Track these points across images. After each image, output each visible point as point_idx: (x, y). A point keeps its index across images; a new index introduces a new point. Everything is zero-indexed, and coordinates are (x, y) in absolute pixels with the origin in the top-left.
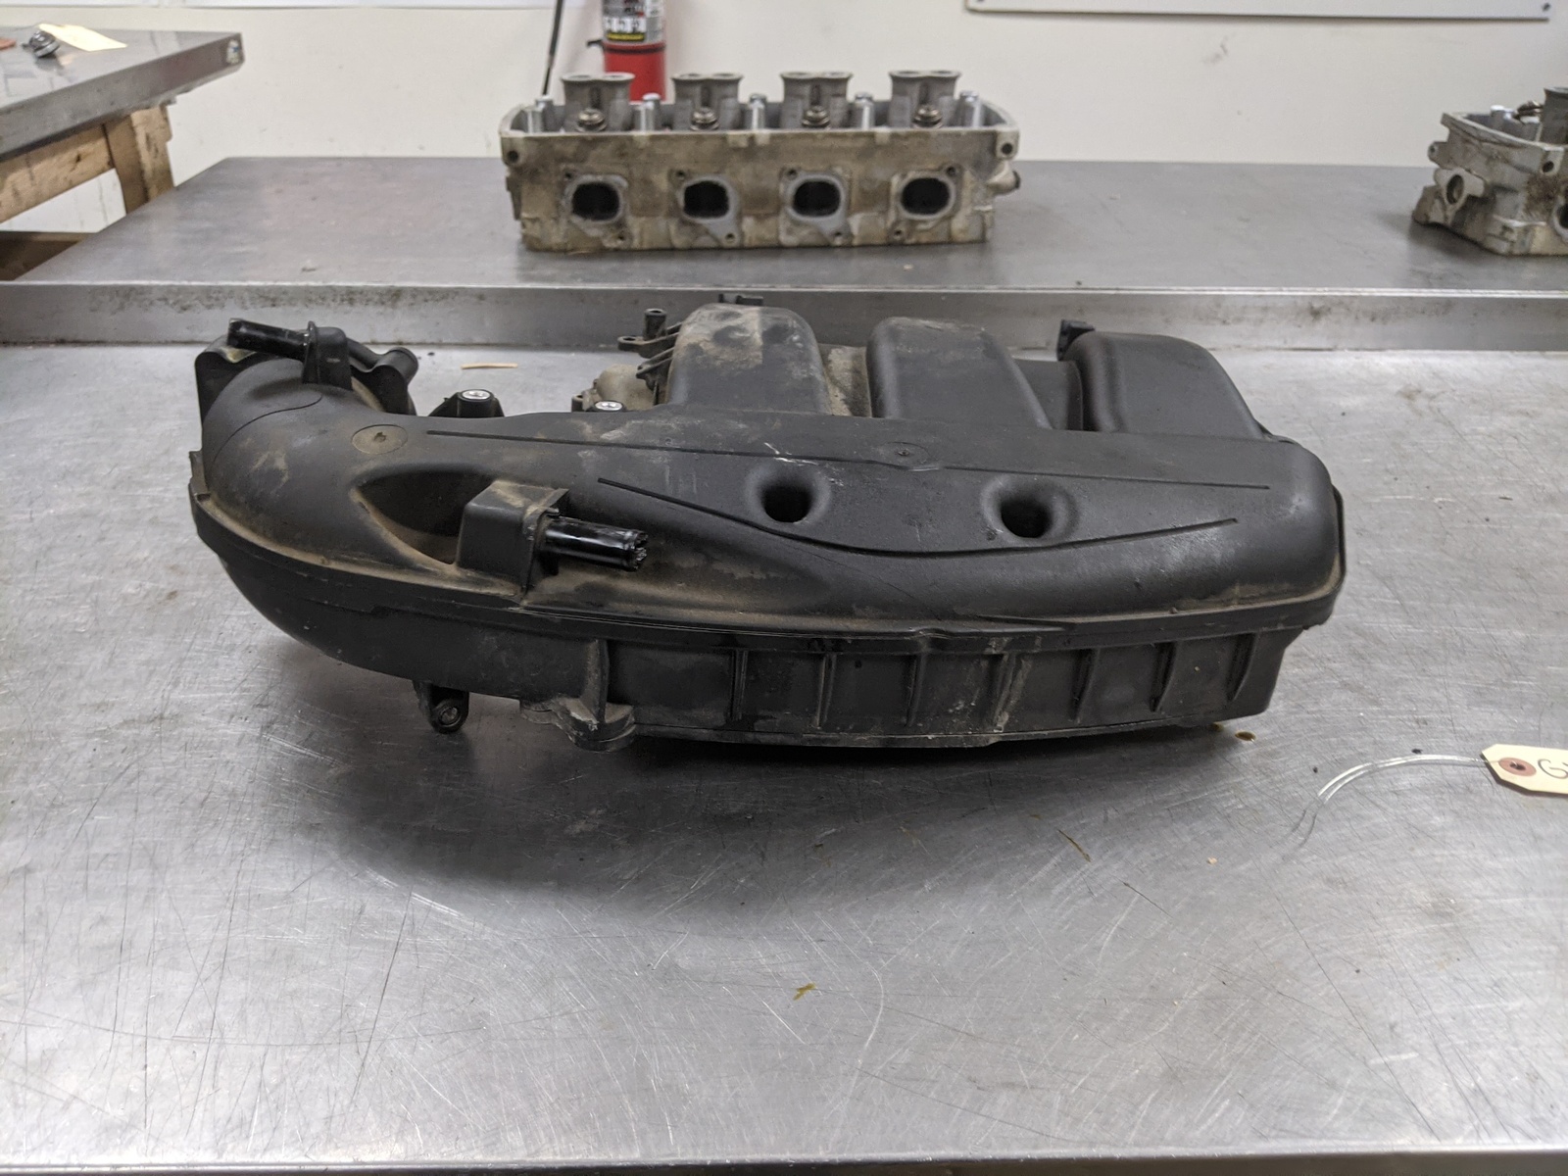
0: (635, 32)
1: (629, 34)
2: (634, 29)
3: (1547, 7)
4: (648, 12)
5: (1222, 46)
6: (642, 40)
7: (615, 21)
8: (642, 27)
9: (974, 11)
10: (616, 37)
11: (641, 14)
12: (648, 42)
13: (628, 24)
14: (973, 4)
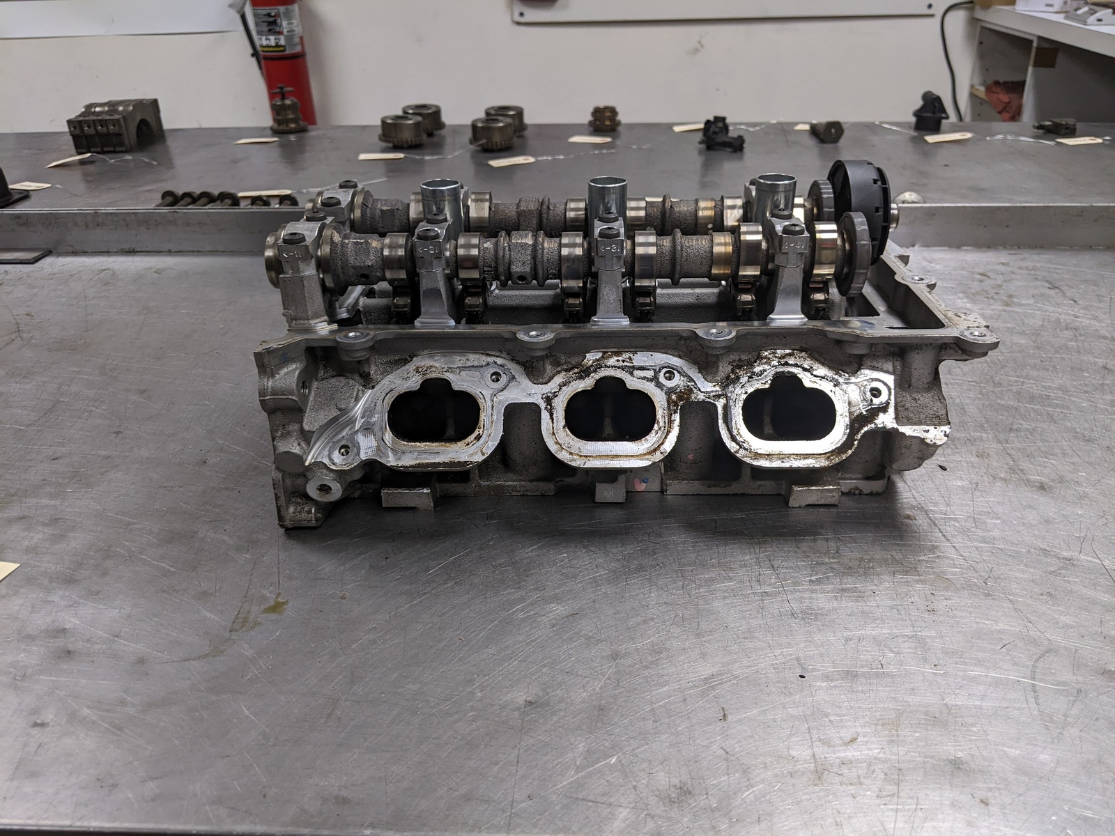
0: (277, 46)
1: (273, 47)
2: (277, 43)
3: (930, 6)
4: (285, 31)
5: (699, 42)
6: (284, 51)
7: (264, 38)
8: (282, 42)
9: (519, 24)
10: (266, 49)
11: (280, 33)
12: (287, 52)
13: (272, 40)
14: (518, 18)
